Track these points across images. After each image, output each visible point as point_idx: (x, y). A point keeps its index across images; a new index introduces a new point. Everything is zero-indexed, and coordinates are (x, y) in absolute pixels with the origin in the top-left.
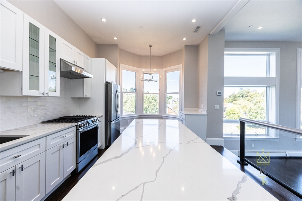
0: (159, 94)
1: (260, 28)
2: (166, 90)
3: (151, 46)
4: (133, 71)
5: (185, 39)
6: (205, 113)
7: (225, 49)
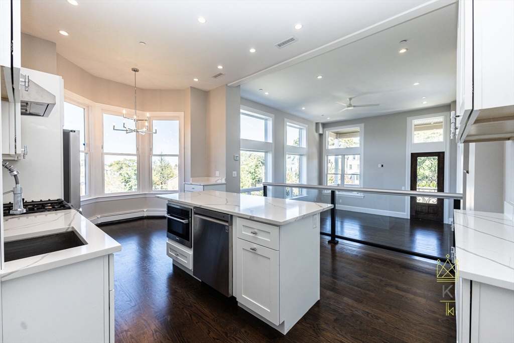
0: (138, 155)
1: (267, 93)
2: (151, 150)
3: (135, 70)
4: (79, 104)
5: (196, 80)
6: (224, 181)
7: (241, 106)
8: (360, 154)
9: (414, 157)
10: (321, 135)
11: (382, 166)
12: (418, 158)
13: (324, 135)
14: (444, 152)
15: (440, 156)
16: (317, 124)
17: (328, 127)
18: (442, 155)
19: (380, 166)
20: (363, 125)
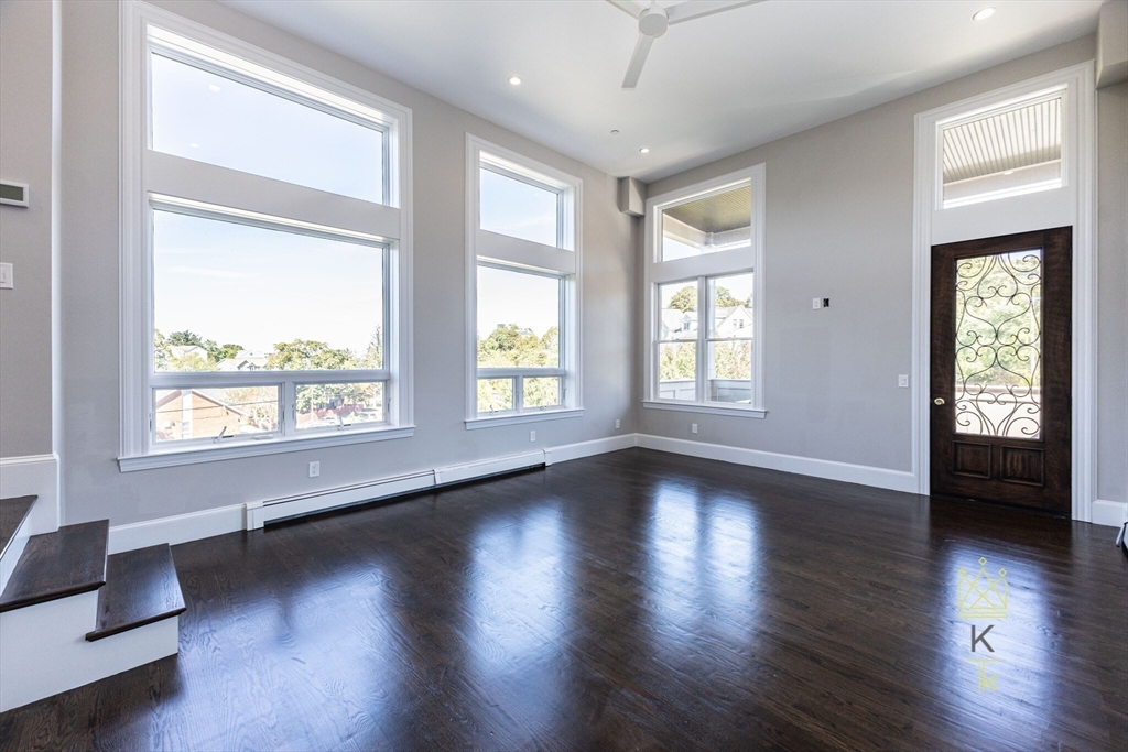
8: (751, 270)
9: (945, 260)
10: (638, 220)
11: (826, 303)
12: (960, 262)
13: (647, 218)
14: (1070, 228)
15: (1054, 246)
16: (622, 182)
17: (659, 194)
18: (1059, 240)
19: (818, 303)
20: (760, 169)
